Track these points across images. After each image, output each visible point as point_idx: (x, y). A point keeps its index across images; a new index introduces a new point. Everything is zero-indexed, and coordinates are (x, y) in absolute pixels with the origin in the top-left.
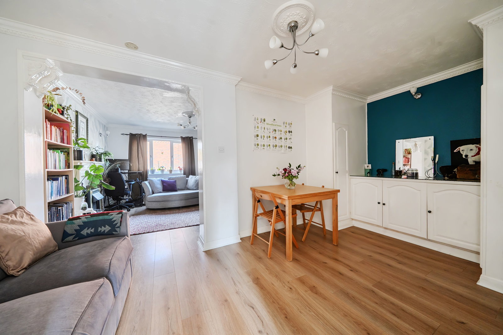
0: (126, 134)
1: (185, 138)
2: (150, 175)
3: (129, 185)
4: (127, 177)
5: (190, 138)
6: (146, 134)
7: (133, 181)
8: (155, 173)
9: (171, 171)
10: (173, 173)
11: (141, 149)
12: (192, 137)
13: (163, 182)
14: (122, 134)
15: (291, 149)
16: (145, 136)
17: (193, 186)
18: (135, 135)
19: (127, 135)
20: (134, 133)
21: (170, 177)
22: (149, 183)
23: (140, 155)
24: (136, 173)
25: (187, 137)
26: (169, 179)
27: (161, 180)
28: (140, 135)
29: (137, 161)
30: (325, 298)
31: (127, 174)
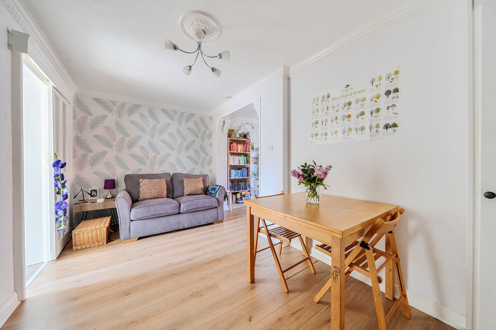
15: (395, 128)
30: (183, 301)
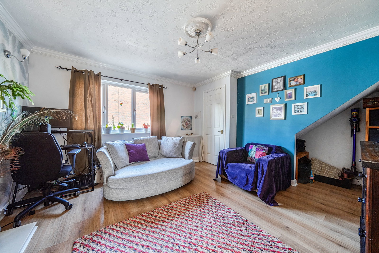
0: (64, 68)
1: (153, 85)
2: (103, 135)
3: (71, 156)
4: (66, 138)
5: (160, 86)
6: (100, 73)
7: (77, 148)
8: (111, 133)
9: (133, 130)
10: (136, 132)
11: (91, 95)
12: (162, 85)
13: (128, 147)
14: (58, 67)
16: (98, 77)
17: (171, 152)
18: (81, 72)
19: (67, 69)
20: (79, 69)
21: (136, 138)
22: (107, 149)
23: (89, 104)
24: (82, 132)
25: (156, 85)
26: (135, 142)
27: (125, 144)
28: (90, 72)
29: (84, 114)
31: (66, 134)
